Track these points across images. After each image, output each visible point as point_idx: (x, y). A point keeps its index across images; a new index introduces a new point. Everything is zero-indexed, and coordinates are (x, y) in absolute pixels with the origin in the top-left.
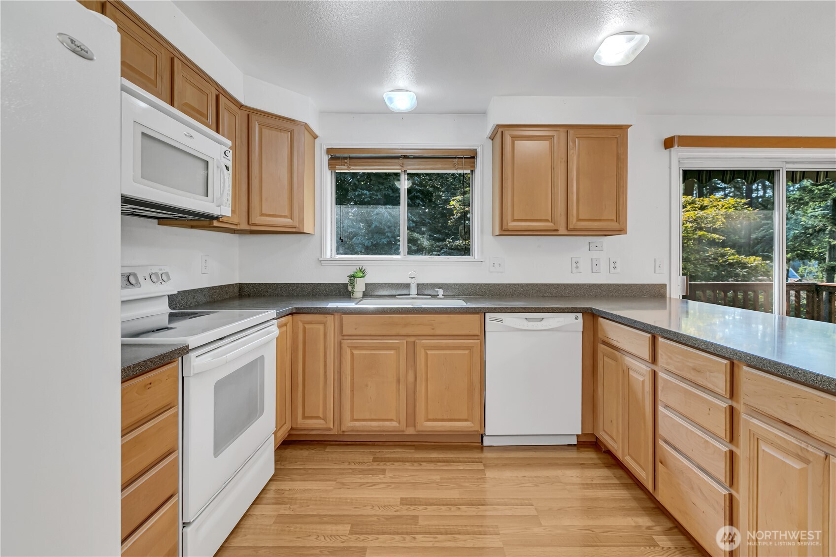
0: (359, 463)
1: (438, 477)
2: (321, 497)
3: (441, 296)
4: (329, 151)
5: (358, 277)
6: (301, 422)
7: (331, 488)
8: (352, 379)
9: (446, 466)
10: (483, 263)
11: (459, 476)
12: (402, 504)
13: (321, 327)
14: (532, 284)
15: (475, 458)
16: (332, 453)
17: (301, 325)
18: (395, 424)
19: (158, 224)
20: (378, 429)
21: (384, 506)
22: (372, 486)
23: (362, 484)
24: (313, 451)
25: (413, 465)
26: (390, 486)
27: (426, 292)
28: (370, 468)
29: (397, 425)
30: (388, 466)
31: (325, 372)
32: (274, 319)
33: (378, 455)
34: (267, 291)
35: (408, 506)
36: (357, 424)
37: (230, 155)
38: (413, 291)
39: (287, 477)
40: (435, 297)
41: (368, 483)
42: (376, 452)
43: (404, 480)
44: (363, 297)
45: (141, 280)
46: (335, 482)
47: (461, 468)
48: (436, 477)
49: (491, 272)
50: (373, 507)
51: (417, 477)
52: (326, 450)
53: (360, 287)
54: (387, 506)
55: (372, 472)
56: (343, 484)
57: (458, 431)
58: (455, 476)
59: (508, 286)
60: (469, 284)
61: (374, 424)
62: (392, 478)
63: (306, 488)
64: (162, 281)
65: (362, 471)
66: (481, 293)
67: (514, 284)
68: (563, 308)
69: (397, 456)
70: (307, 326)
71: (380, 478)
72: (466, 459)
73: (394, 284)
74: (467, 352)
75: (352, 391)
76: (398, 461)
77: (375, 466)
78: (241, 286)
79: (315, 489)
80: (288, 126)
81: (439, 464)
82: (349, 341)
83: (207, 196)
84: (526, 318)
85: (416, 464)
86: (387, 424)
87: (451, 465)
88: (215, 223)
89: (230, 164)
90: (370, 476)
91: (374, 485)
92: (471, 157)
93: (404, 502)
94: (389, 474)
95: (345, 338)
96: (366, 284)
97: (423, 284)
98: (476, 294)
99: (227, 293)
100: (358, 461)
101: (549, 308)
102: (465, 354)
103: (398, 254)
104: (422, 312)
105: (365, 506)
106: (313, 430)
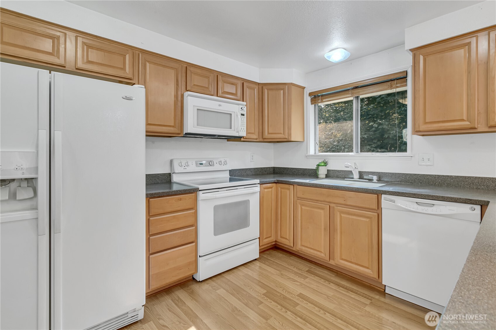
0: (299, 269)
1: (332, 294)
2: (268, 275)
3: (375, 181)
4: (310, 94)
5: (321, 166)
6: (280, 240)
7: (275, 274)
8: (301, 223)
9: (344, 291)
10: (412, 158)
11: (346, 299)
12: (298, 296)
13: (288, 192)
14: (463, 177)
15: (369, 296)
16: (293, 260)
17: (279, 189)
18: (323, 255)
19: (227, 141)
20: (314, 255)
21: (289, 292)
22: (293, 281)
23: (290, 278)
24: (285, 256)
25: (325, 282)
26: (302, 285)
27: (365, 177)
28: (302, 273)
29: (324, 256)
30: (312, 277)
31: (290, 216)
32: (258, 184)
33: (312, 270)
34: (284, 171)
35: (299, 298)
36: (304, 248)
37: (245, 109)
38: (356, 176)
39: (264, 262)
40: (371, 180)
41: (293, 279)
42: (313, 268)
43: (312, 286)
44: (326, 178)
45: (215, 163)
46: (279, 272)
47: (353, 296)
48: (331, 293)
49: (420, 165)
50: (284, 290)
51: (320, 288)
52: (291, 258)
53: (322, 171)
54: (290, 293)
55: (300, 276)
56: (282, 274)
57: (360, 273)
58: (343, 298)
59: (437, 177)
60: (400, 173)
61: (312, 251)
62: (307, 283)
63: (266, 269)
64: (224, 164)
65: (296, 273)
66: (410, 181)
67: (443, 176)
68: (455, 198)
69: (322, 274)
70: (282, 190)
71: (301, 280)
72: (362, 294)
73: (346, 171)
74: (368, 220)
75: (301, 229)
76: (319, 277)
77: (305, 274)
78: (274, 168)
79: (269, 271)
80: (281, 87)
81: (341, 288)
82: (300, 201)
83: (231, 128)
84: (417, 203)
85: (327, 282)
86: (319, 253)
87: (347, 292)
88: (242, 139)
89: (245, 113)
90: (298, 277)
91: (295, 281)
92: (402, 78)
93: (301, 296)
94: (307, 280)
95: (299, 199)
96: (328, 170)
97: (365, 172)
98: (406, 182)
99: (266, 171)
100: (299, 268)
101: (440, 197)
102: (366, 221)
103: (352, 151)
104: (337, 188)
105: (281, 288)
106: (285, 245)
